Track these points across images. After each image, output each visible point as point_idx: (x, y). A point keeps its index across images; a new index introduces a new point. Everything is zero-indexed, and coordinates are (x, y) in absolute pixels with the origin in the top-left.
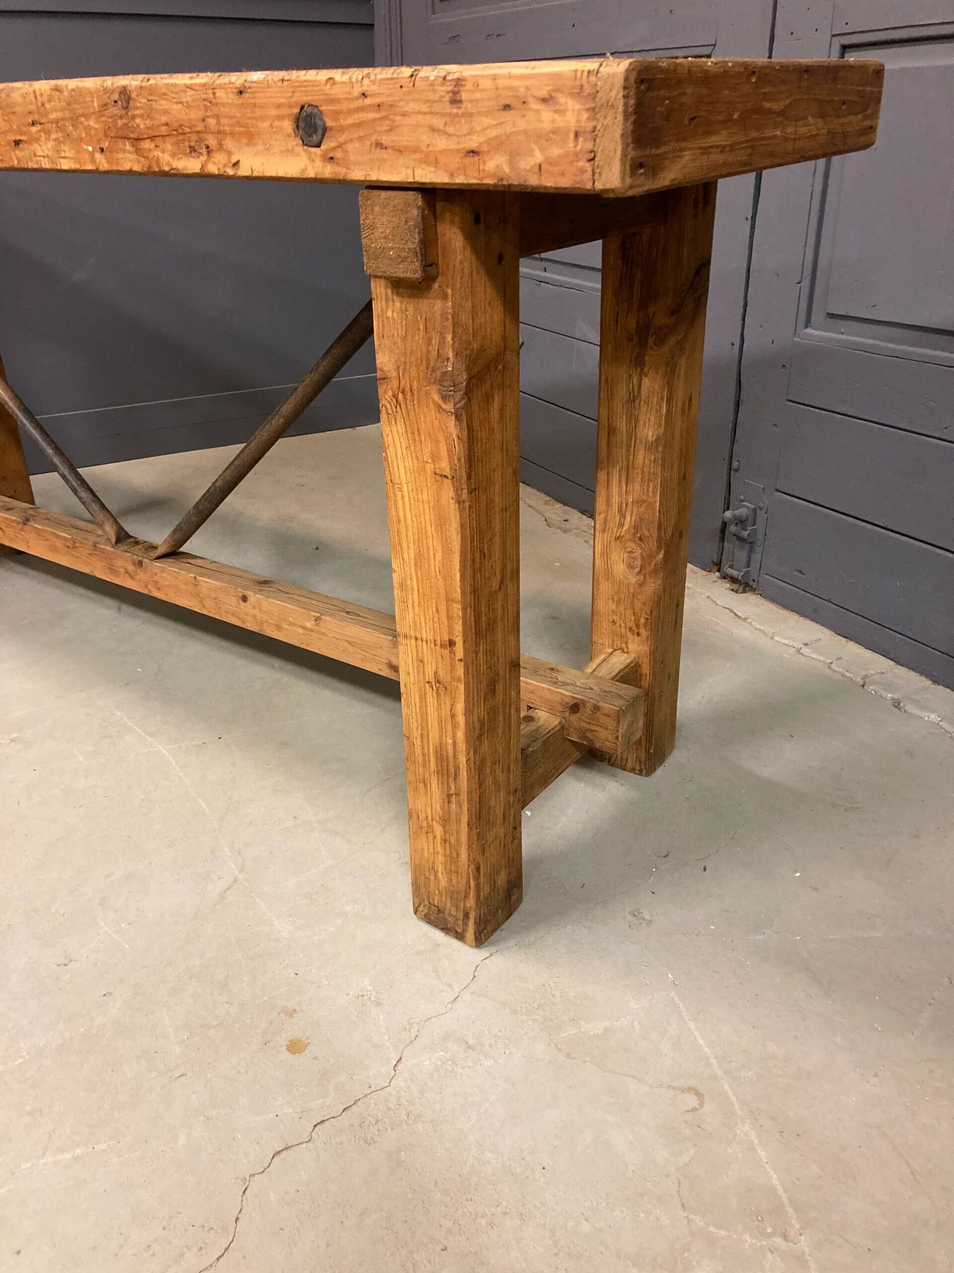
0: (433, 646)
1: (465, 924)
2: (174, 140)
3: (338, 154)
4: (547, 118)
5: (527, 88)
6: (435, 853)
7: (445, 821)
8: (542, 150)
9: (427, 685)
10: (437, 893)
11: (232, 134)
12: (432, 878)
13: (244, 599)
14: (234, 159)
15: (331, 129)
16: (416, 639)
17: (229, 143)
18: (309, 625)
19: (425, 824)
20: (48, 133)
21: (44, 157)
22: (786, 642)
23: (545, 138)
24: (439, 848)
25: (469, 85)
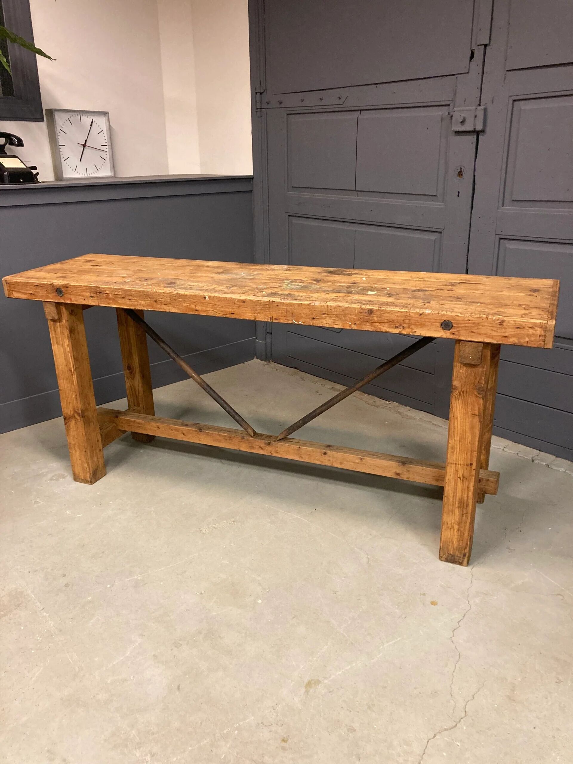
0: (463, 466)
1: (464, 558)
2: (388, 324)
3: (457, 333)
4: (531, 331)
5: (525, 324)
8: (528, 338)
9: (459, 479)
11: (415, 325)
13: (325, 454)
14: (414, 331)
15: (455, 327)
16: (456, 464)
17: (412, 327)
18: (357, 461)
19: (450, 526)
20: (331, 317)
21: (327, 324)
22: (497, 447)
23: (529, 336)
25: (506, 322)
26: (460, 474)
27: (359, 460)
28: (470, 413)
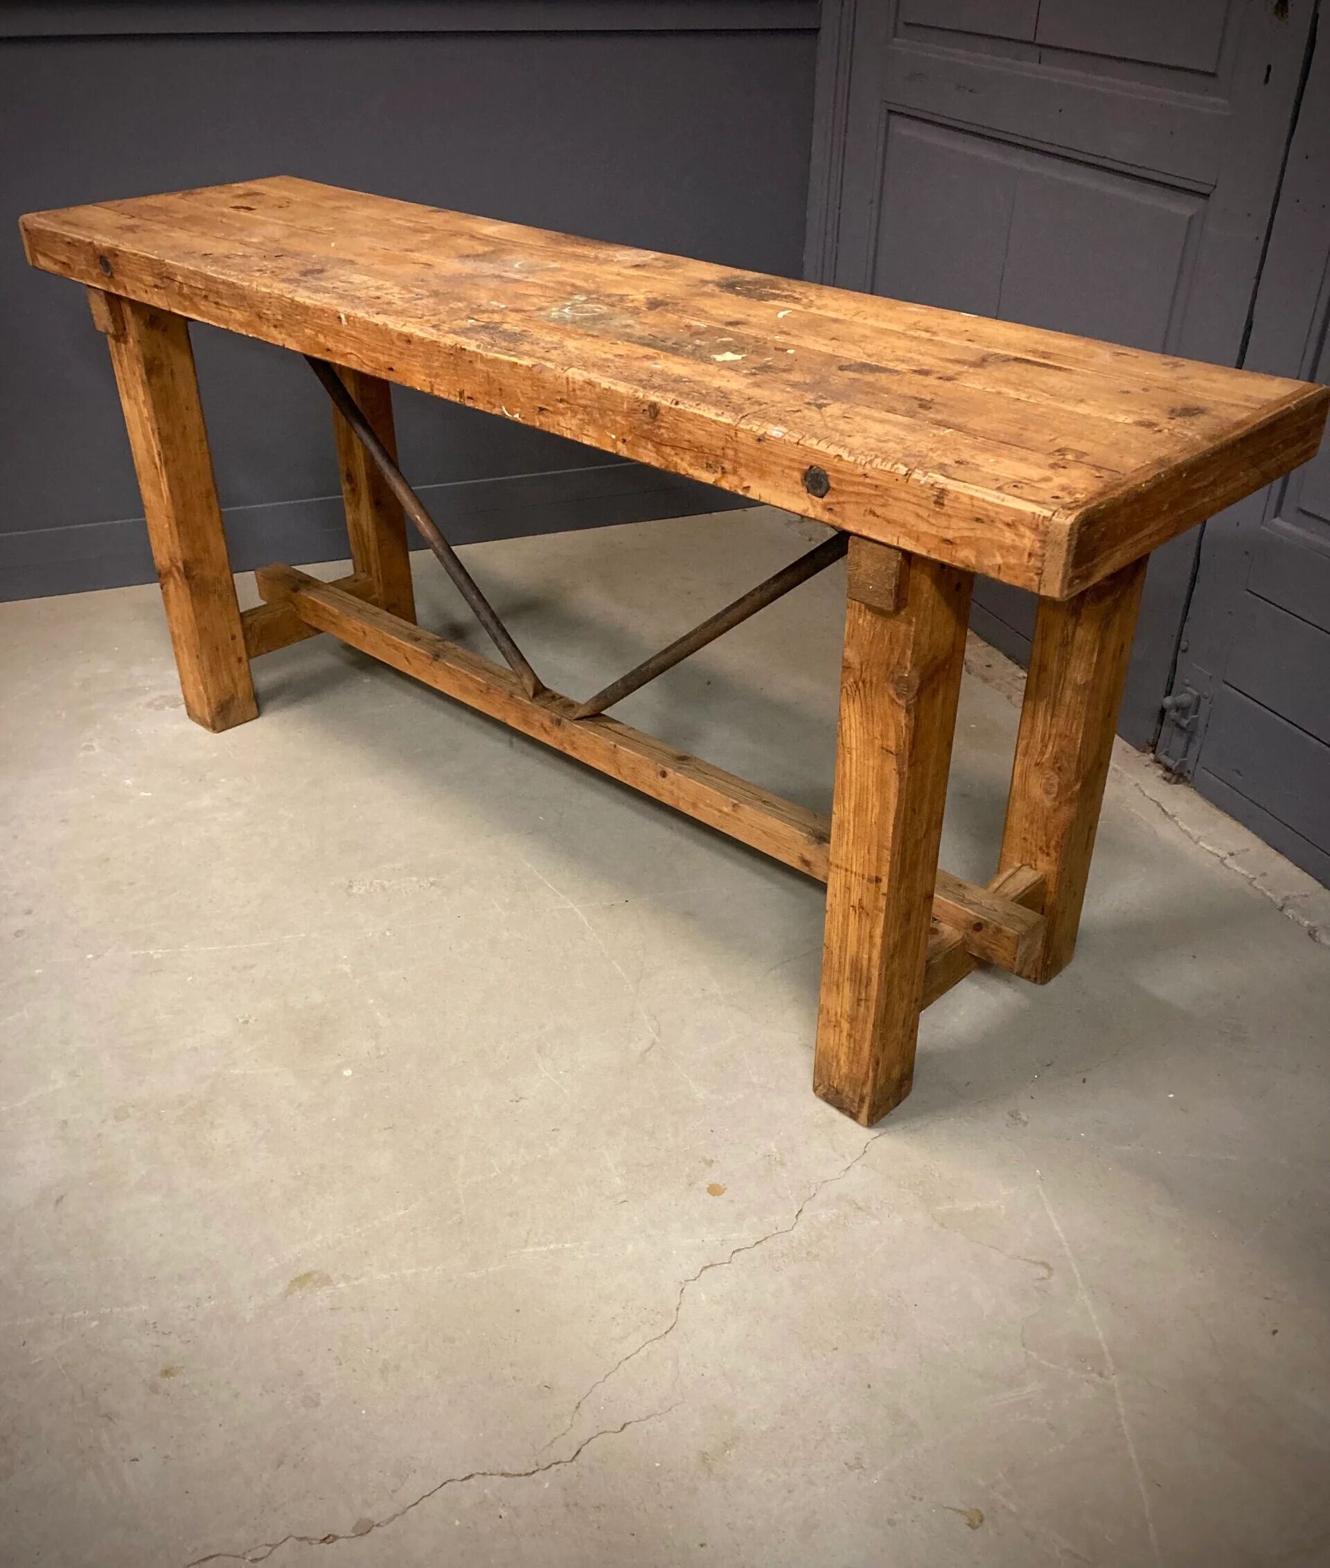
0: (861, 879)
1: (860, 1107)
2: (692, 454)
3: (837, 508)
4: (1009, 537)
5: (997, 513)
6: (840, 1045)
7: (853, 1020)
8: (1003, 556)
9: (851, 909)
10: (837, 1077)
11: (747, 466)
12: (835, 1064)
13: (664, 774)
14: (746, 484)
15: (833, 489)
16: (847, 870)
17: (742, 471)
18: (725, 809)
19: (833, 1019)
20: (575, 413)
21: (567, 429)
23: (1005, 549)
24: (844, 1040)
25: (951, 496)
26: (855, 899)
27: (731, 808)
28: (878, 743)
